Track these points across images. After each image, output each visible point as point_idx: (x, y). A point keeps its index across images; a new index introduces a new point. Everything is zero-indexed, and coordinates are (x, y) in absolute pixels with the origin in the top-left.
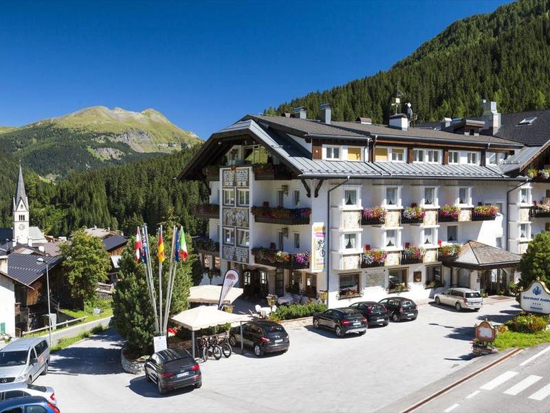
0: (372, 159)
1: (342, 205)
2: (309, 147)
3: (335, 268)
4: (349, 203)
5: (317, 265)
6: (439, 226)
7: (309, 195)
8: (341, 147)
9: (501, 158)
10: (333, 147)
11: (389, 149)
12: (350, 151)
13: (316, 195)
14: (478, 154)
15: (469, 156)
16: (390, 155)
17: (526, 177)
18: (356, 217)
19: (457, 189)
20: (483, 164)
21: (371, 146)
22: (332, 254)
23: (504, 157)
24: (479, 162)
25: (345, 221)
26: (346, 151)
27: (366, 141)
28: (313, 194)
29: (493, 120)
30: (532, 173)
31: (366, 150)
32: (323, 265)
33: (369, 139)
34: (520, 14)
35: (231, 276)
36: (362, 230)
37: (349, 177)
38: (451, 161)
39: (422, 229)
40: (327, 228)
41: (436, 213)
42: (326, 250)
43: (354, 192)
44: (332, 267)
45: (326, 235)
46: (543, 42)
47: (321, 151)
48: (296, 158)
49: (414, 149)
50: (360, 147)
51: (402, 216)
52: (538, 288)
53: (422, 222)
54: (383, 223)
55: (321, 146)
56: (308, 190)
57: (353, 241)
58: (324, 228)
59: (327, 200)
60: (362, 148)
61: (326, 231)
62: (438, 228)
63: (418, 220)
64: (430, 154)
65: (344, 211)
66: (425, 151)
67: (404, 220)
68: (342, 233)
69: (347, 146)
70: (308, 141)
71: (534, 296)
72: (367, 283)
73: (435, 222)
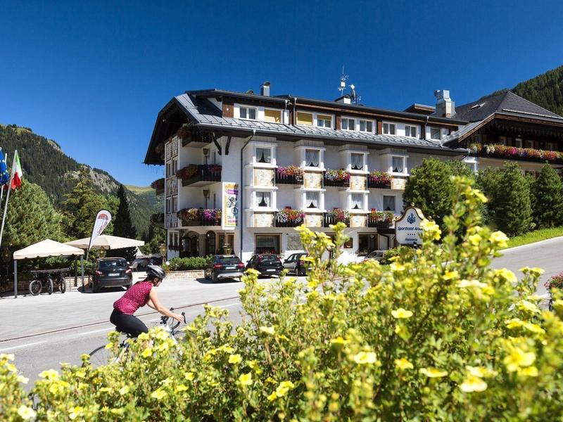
0: (292, 122)
1: (252, 161)
2: (220, 105)
3: (248, 226)
4: (263, 160)
5: (228, 223)
6: (368, 192)
7: (220, 153)
8: (257, 108)
9: (445, 134)
10: (248, 107)
11: (314, 114)
12: (267, 113)
13: (227, 153)
14: (418, 128)
15: (407, 128)
16: (315, 121)
17: (467, 149)
18: (269, 175)
19: (390, 156)
20: (423, 137)
21: (291, 108)
22: (246, 212)
23: (448, 133)
24: (418, 136)
25: (256, 178)
26: (263, 113)
27: (284, 103)
28: (223, 151)
29: (445, 107)
30: (476, 147)
31: (286, 114)
32: (235, 223)
33: (286, 101)
34: (536, 88)
35: (103, 216)
36: (277, 188)
37: (255, 131)
38: (386, 132)
39: (349, 194)
40: (240, 186)
41: (365, 178)
42: (239, 208)
43: (268, 151)
44: (246, 225)
45: (239, 193)
46: (553, 105)
47: (233, 110)
48: (205, 116)
49: (343, 117)
50: (279, 110)
51: (325, 178)
52: (412, 215)
53: (348, 185)
54: (302, 183)
55: (233, 105)
56: (219, 147)
57: (267, 200)
58: (236, 186)
59: (240, 158)
60: (282, 111)
61: (239, 189)
62: (368, 194)
63: (343, 183)
64: (362, 123)
65: (255, 168)
66: (356, 120)
67: (326, 182)
68: (254, 190)
69: (264, 108)
70: (219, 100)
71: (409, 225)
72: (288, 245)
73: (364, 188)
